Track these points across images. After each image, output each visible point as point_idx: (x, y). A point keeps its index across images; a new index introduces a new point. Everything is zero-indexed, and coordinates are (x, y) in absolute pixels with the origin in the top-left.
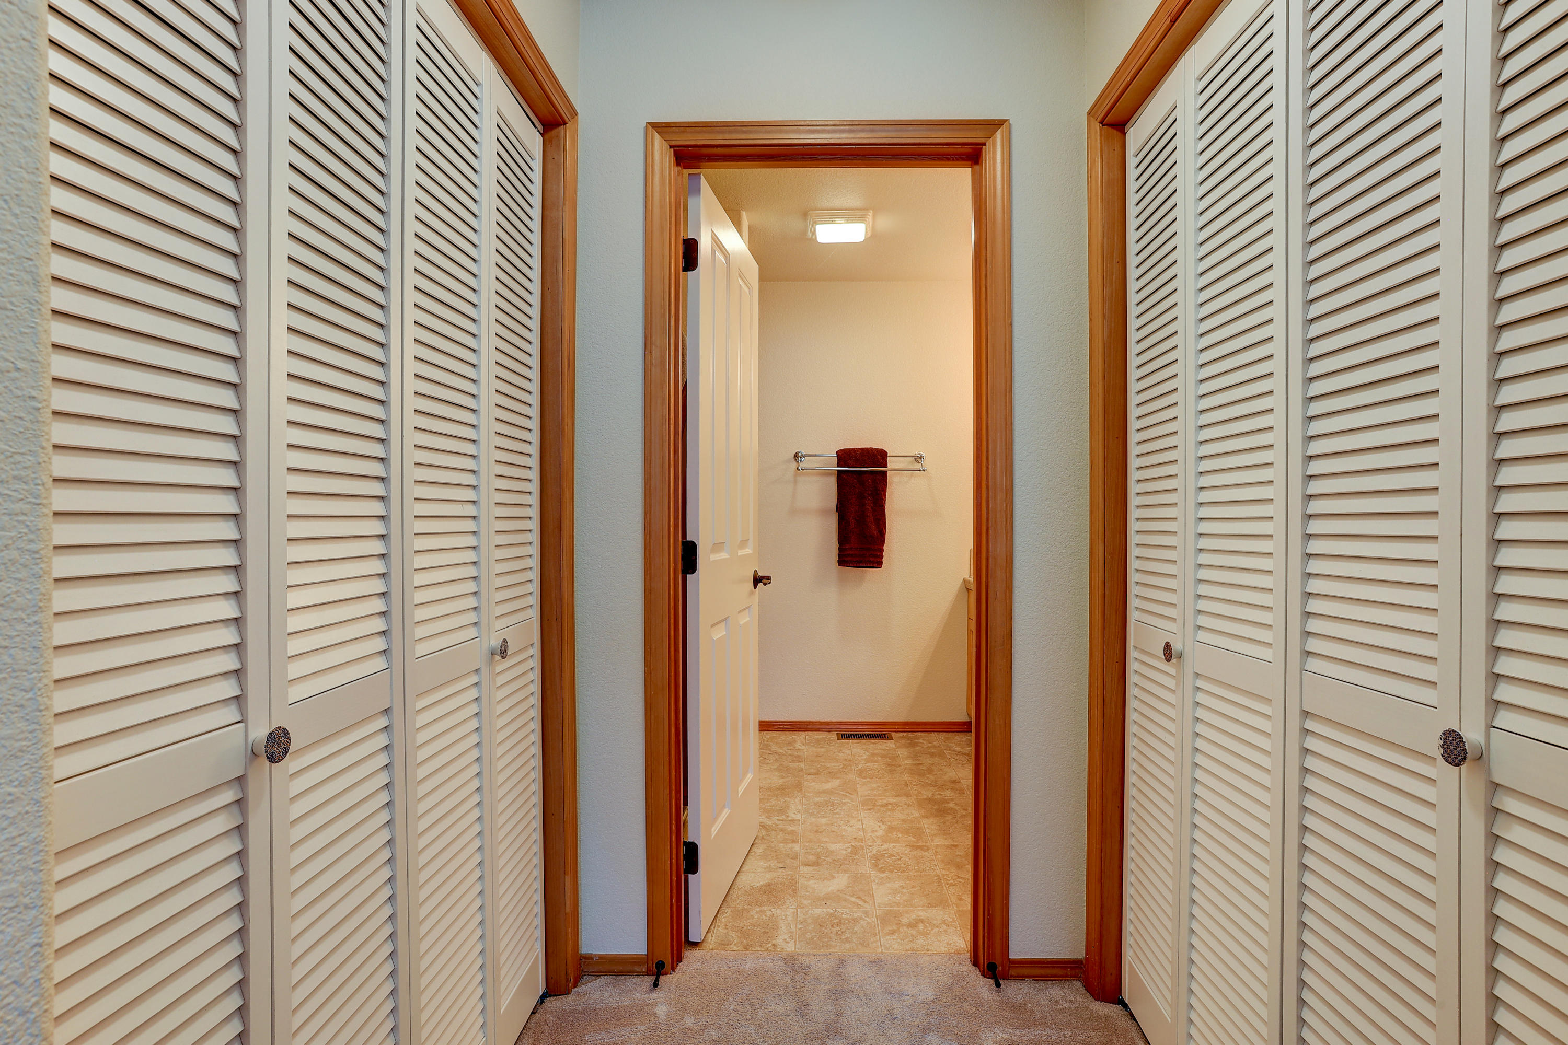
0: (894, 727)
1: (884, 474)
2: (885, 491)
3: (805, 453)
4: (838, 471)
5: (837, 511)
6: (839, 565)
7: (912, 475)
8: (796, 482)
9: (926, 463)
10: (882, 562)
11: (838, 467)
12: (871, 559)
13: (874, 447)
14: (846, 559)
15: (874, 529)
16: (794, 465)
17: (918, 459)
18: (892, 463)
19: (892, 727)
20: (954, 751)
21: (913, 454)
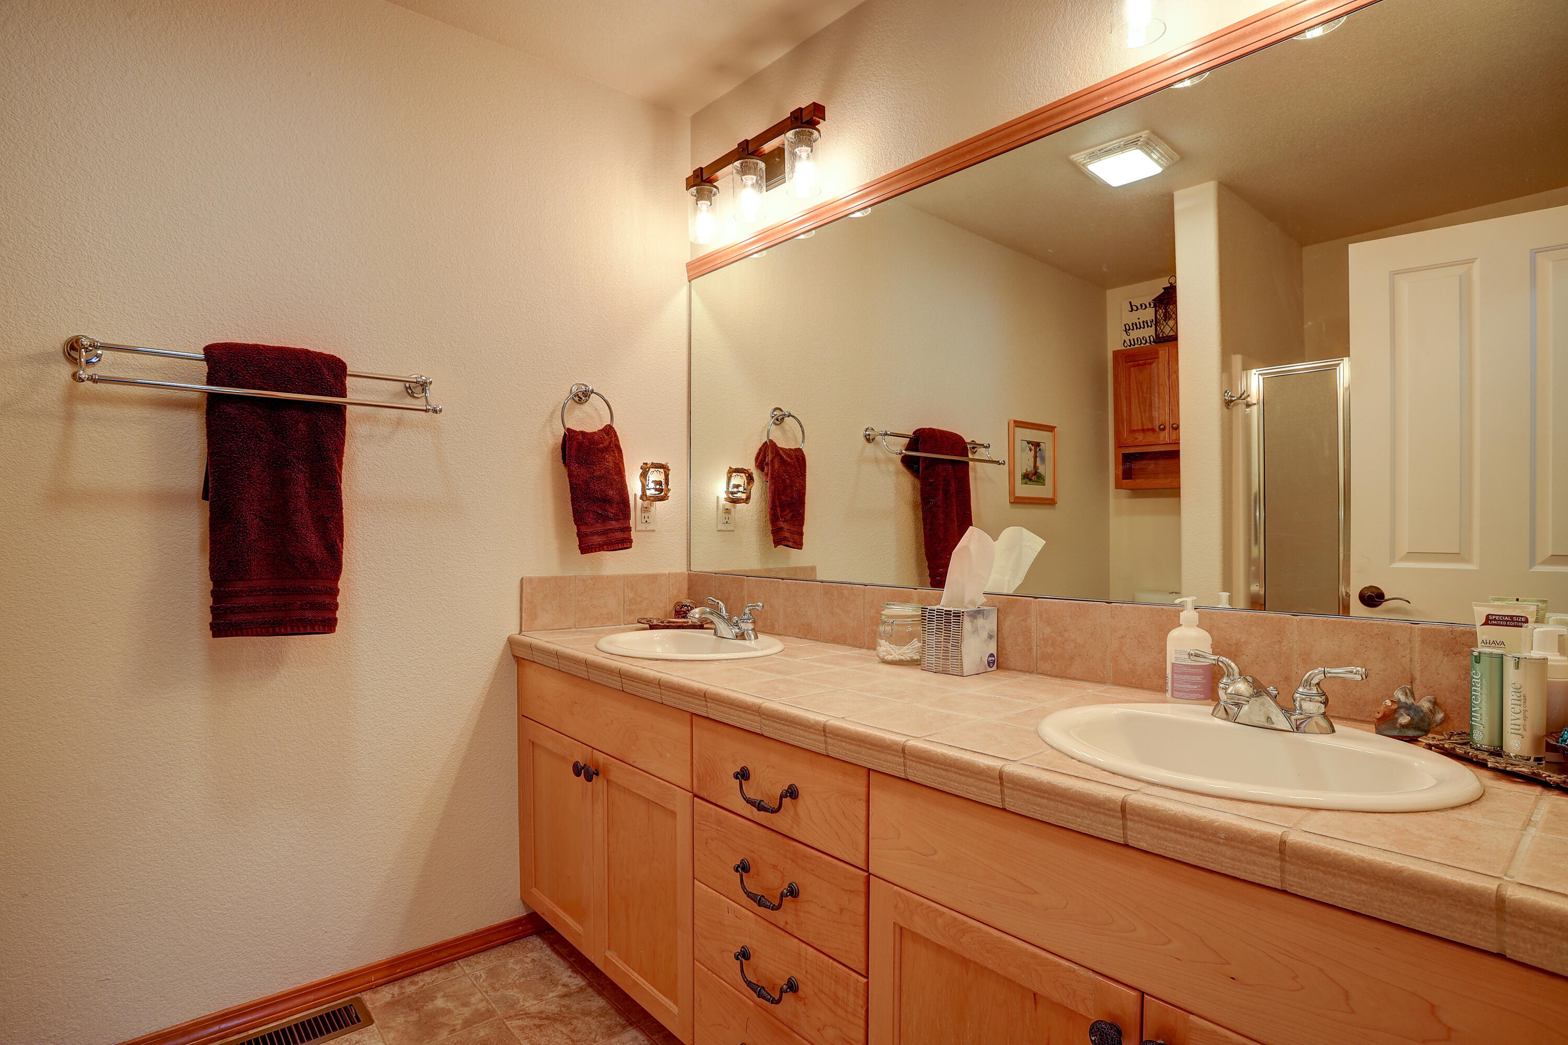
0: (366, 979)
1: (339, 412)
2: (340, 452)
3: (100, 339)
4: (212, 397)
5: (205, 497)
6: (214, 636)
7: (399, 423)
8: (69, 418)
9: (434, 396)
10: (336, 620)
11: (209, 382)
12: (309, 614)
13: (312, 349)
14: (235, 618)
15: (312, 540)
16: (66, 370)
17: (421, 386)
18: (355, 389)
19: (362, 981)
20: (528, 1015)
21: (404, 375)
